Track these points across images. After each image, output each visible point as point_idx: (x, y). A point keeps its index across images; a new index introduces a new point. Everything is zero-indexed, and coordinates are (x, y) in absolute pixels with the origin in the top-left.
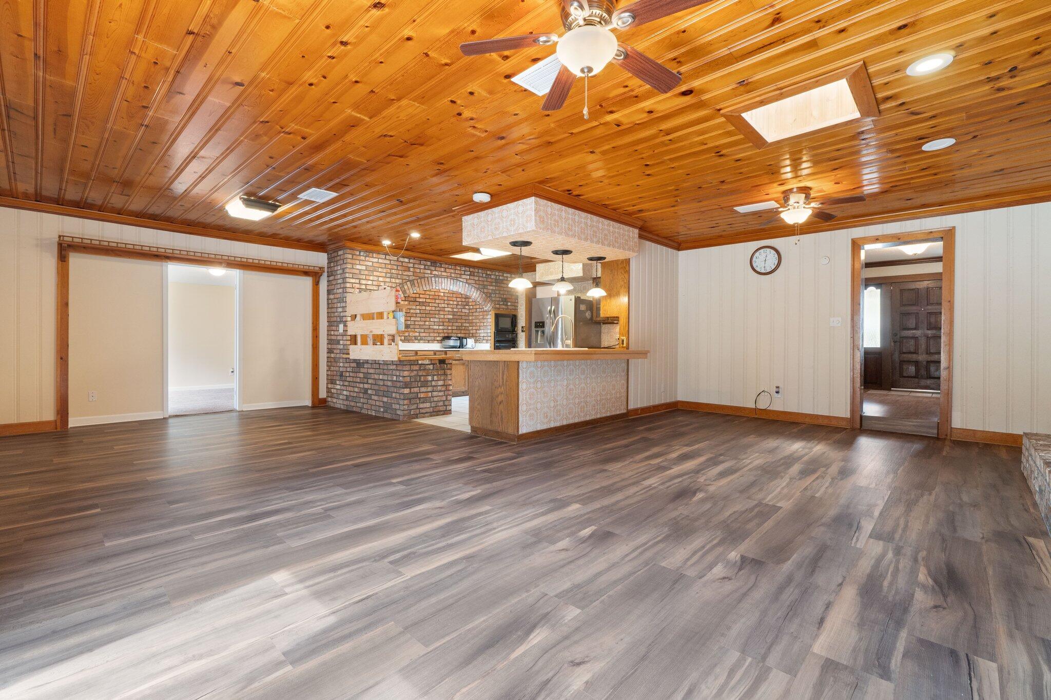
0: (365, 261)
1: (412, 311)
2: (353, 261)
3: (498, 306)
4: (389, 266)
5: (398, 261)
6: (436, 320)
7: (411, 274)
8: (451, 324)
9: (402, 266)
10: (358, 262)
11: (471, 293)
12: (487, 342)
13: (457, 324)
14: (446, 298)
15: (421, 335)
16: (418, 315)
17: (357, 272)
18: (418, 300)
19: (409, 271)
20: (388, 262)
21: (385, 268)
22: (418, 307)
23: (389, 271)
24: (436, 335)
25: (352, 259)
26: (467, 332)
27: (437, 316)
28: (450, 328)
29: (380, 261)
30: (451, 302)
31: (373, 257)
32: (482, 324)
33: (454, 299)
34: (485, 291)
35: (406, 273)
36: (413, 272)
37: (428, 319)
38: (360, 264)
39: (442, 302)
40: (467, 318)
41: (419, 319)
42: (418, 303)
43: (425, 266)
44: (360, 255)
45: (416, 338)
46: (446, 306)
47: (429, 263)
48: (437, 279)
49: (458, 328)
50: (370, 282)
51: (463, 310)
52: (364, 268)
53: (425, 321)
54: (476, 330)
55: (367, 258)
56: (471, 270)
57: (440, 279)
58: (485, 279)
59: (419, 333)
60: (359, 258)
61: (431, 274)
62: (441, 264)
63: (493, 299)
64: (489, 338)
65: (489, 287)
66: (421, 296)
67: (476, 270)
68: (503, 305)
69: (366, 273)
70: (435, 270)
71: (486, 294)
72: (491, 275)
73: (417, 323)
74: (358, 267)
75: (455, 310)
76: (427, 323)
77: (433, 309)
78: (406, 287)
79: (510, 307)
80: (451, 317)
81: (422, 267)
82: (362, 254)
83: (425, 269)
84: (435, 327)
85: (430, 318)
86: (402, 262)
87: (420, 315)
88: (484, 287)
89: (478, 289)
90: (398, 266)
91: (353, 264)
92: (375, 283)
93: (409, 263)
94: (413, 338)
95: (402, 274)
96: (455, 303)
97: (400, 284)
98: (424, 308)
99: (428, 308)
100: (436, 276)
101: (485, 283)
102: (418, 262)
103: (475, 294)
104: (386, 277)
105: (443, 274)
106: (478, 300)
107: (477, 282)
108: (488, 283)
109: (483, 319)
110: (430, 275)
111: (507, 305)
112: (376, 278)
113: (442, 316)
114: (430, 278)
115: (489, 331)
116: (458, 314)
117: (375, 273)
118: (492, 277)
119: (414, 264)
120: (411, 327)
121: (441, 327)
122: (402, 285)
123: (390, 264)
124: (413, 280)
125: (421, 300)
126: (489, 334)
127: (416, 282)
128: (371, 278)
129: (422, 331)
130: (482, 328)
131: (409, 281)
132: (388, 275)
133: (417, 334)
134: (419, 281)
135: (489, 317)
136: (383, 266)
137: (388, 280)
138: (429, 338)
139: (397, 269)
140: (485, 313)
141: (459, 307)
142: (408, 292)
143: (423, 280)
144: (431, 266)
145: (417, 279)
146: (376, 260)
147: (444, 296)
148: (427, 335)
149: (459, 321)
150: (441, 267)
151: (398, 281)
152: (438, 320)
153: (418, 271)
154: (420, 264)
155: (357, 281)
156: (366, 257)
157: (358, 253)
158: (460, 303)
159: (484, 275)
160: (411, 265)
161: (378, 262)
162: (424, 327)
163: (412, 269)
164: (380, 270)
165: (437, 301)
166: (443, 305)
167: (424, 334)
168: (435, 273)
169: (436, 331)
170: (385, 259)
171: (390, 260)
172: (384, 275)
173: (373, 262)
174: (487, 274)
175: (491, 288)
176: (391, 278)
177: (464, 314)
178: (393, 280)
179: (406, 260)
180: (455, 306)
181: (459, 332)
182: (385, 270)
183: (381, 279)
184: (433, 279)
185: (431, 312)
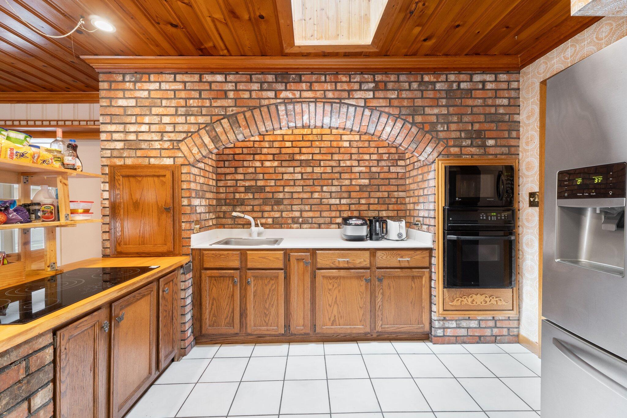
0: (135, 90)
1: (286, 177)
2: (112, 94)
3: (454, 150)
4: (183, 94)
5: (200, 81)
6: (334, 189)
7: (230, 102)
8: (366, 195)
9: (211, 90)
10: (120, 94)
11: (380, 128)
12: (428, 231)
13: (379, 194)
14: (354, 151)
15: (305, 214)
16: (298, 183)
17: (120, 111)
18: (297, 157)
19: (226, 97)
20: (181, 86)
21: (175, 98)
22: (298, 170)
23: (182, 102)
24: (334, 214)
25: (110, 89)
26: (402, 207)
27: (335, 182)
28: (363, 201)
29: (164, 86)
30: (367, 157)
31: (150, 82)
32: (421, 192)
33: (372, 150)
34: (419, 119)
35: (219, 103)
36: (235, 99)
37: (319, 189)
38: (124, 98)
39: (347, 157)
40: (401, 182)
41: (300, 189)
42: (298, 163)
43: (262, 83)
44: (124, 81)
45: (294, 220)
46: (355, 163)
47: (270, 78)
48: (290, 107)
49: (381, 201)
50: (144, 128)
51: (393, 169)
52: (132, 103)
53: (312, 193)
54: (414, 203)
55: (138, 85)
56: (378, 78)
57: (298, 107)
58: (419, 94)
59: (301, 211)
60: (121, 86)
61: (276, 97)
62: (300, 76)
63: (441, 135)
64: (432, 222)
65: (428, 110)
66: (304, 150)
67: (393, 78)
68: (472, 145)
69: (137, 111)
70: (286, 90)
71: (421, 127)
72: (434, 83)
73: (295, 196)
74: (121, 102)
75: (374, 169)
76: (316, 195)
77: (329, 170)
78: (219, 130)
79: (492, 151)
80: (366, 182)
81: (256, 86)
82: (128, 78)
83: (262, 90)
84: (333, 201)
85: (322, 186)
86: (210, 83)
87: (302, 183)
88: (415, 111)
89: (397, 118)
90: (200, 91)
91: (111, 99)
92: (154, 128)
93: (226, 82)
94: (290, 221)
95: (211, 106)
96: (374, 157)
97: (207, 125)
98: (309, 170)
99: (317, 170)
100: (286, 102)
101: (419, 102)
102: (244, 78)
103: (388, 129)
104: (176, 114)
105: (306, 94)
106: (399, 140)
107: (396, 103)
108: (426, 102)
109: (423, 181)
110: (272, 101)
111: (484, 146)
112: (156, 119)
113: (347, 182)
114: (273, 108)
115: (431, 206)
116: (382, 176)
117: (155, 110)
118: (438, 86)
119: (236, 83)
120: (286, 202)
121: (344, 201)
122: (209, 127)
123: (185, 89)
124: (235, 115)
125: (303, 157)
126: (432, 214)
127: (240, 117)
128: (147, 119)
129: (307, 208)
130: (421, 200)
131: (225, 116)
132: (181, 111)
133: (297, 214)
134: (248, 114)
135: (432, 175)
136: (171, 94)
137: (181, 119)
138: (321, 221)
139: (200, 98)
140: (426, 169)
141: (383, 163)
142: (223, 138)
143: (257, 112)
144: (277, 82)
145: (243, 113)
146: (156, 86)
147: (351, 146)
148: (318, 214)
149: (383, 188)
150: (301, 81)
151: (201, 120)
152: (338, 189)
153: (246, 95)
154: (251, 81)
155: (121, 128)
156: (135, 82)
157: (120, 78)
158: (385, 157)
159: (415, 86)
160: (230, 86)
161: (160, 89)
162: (311, 201)
163: (231, 95)
164: (164, 103)
165: (336, 157)
166: (348, 163)
167: (311, 214)
168: (283, 95)
169: (333, 208)
170: (175, 81)
171: (185, 83)
172: (172, 111)
173: (149, 91)
174: (422, 82)
175: (436, 111)
176: (186, 115)
177: (394, 176)
178: (192, 119)
179: (219, 78)
180: (375, 163)
181: (384, 207)
182: (174, 103)
183: (166, 120)
184: (282, 108)
185: (324, 176)
